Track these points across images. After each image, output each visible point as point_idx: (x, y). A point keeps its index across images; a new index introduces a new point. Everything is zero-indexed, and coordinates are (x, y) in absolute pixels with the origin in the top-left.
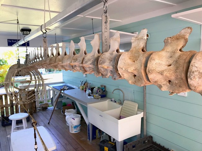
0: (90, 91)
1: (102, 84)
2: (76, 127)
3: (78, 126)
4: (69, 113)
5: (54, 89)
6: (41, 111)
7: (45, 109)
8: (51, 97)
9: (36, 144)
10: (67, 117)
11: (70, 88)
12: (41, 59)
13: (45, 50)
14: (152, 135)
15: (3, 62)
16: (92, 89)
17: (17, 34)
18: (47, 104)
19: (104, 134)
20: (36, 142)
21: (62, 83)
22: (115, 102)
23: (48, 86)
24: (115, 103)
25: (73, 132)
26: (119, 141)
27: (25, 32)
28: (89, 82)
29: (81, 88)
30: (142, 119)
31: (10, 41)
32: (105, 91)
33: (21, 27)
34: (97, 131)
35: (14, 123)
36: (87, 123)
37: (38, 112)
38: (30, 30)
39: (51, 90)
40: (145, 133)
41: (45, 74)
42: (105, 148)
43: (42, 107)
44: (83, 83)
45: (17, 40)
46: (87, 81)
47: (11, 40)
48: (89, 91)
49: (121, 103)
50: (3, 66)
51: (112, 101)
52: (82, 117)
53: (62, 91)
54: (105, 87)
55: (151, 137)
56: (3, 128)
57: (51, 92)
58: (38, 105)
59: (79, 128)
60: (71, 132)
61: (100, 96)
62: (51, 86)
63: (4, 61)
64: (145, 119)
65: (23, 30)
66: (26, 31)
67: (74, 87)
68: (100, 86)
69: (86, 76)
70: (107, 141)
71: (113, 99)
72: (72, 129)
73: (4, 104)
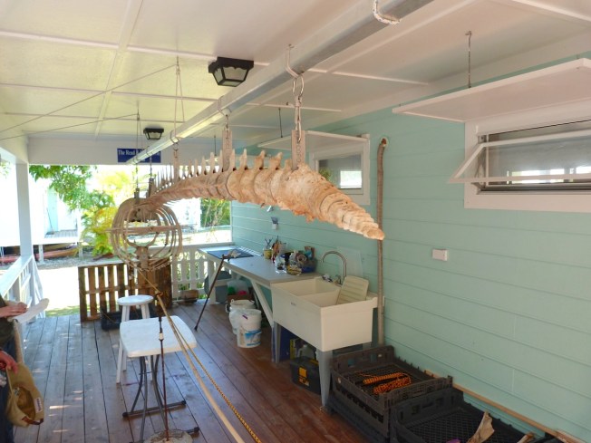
0: (283, 261)
1: (307, 245)
2: (250, 335)
3: (254, 334)
4: (238, 308)
5: (212, 257)
6: (183, 307)
7: (190, 301)
8: (206, 276)
9: (161, 331)
10: (231, 314)
11: (244, 255)
12: (170, 184)
13: (176, 171)
14: (394, 344)
15: (104, 201)
16: (287, 256)
17: (137, 139)
18: (196, 292)
19: (305, 346)
20: (161, 329)
21: (229, 245)
22: (331, 280)
23: (200, 252)
24: (329, 284)
25: (245, 346)
26: (323, 350)
27: (152, 135)
28: (283, 241)
29: (267, 254)
30: (375, 311)
31: (123, 153)
32: (312, 258)
33: (144, 125)
34: (293, 343)
35: (125, 314)
36: (271, 323)
37: (177, 307)
38: (161, 131)
39: (205, 260)
40: (380, 341)
41: (199, 232)
42: (301, 369)
43: (186, 298)
44: (271, 244)
45: (135, 150)
46: (279, 239)
47: (124, 150)
48: (280, 260)
49: (340, 283)
50: (104, 209)
51: (324, 278)
52: (263, 315)
53: (226, 261)
54: (313, 250)
55: (391, 349)
56: (105, 333)
57: (206, 264)
58: (176, 292)
59: (256, 338)
60: (239, 345)
61: (300, 270)
62: (205, 251)
63: (106, 198)
64: (380, 311)
65: (148, 130)
66: (154, 132)
67: (252, 253)
68: (303, 249)
69: (277, 229)
70: (309, 359)
71: (327, 276)
72: (241, 339)
73: (107, 285)
